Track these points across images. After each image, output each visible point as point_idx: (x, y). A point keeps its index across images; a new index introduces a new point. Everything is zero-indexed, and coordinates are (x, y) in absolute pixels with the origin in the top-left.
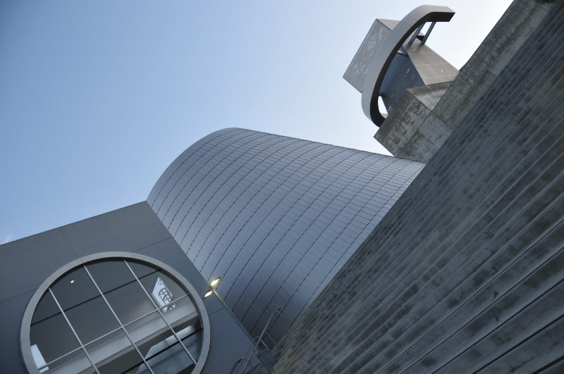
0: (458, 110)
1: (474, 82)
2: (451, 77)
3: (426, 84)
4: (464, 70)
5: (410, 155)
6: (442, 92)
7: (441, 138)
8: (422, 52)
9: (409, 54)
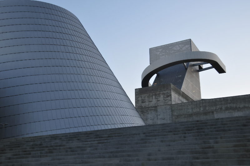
0: (183, 116)
1: (202, 111)
2: (195, 98)
3: (182, 90)
4: (203, 101)
5: (142, 114)
6: (185, 101)
7: (163, 120)
8: (194, 75)
9: (188, 69)
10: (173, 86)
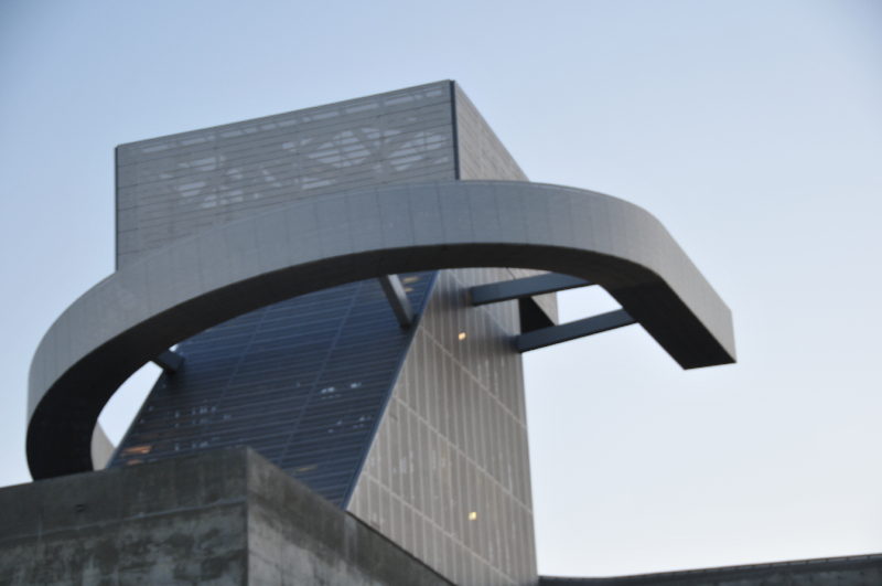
9: (422, 328)
10: (269, 469)
